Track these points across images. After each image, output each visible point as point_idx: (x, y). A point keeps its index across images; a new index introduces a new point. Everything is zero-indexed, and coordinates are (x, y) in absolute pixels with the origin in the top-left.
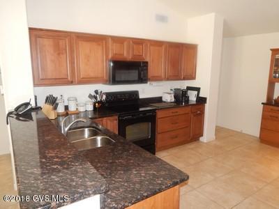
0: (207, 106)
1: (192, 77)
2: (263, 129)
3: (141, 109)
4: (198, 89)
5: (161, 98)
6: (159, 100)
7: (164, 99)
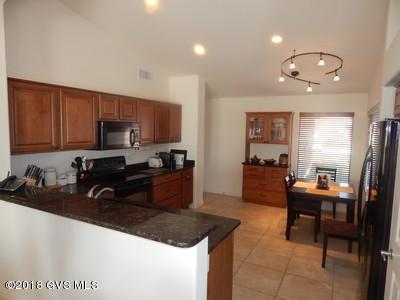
0: (195, 169)
1: (178, 139)
2: (245, 188)
3: (129, 179)
4: (184, 152)
5: (147, 163)
6: (145, 166)
7: (151, 165)
